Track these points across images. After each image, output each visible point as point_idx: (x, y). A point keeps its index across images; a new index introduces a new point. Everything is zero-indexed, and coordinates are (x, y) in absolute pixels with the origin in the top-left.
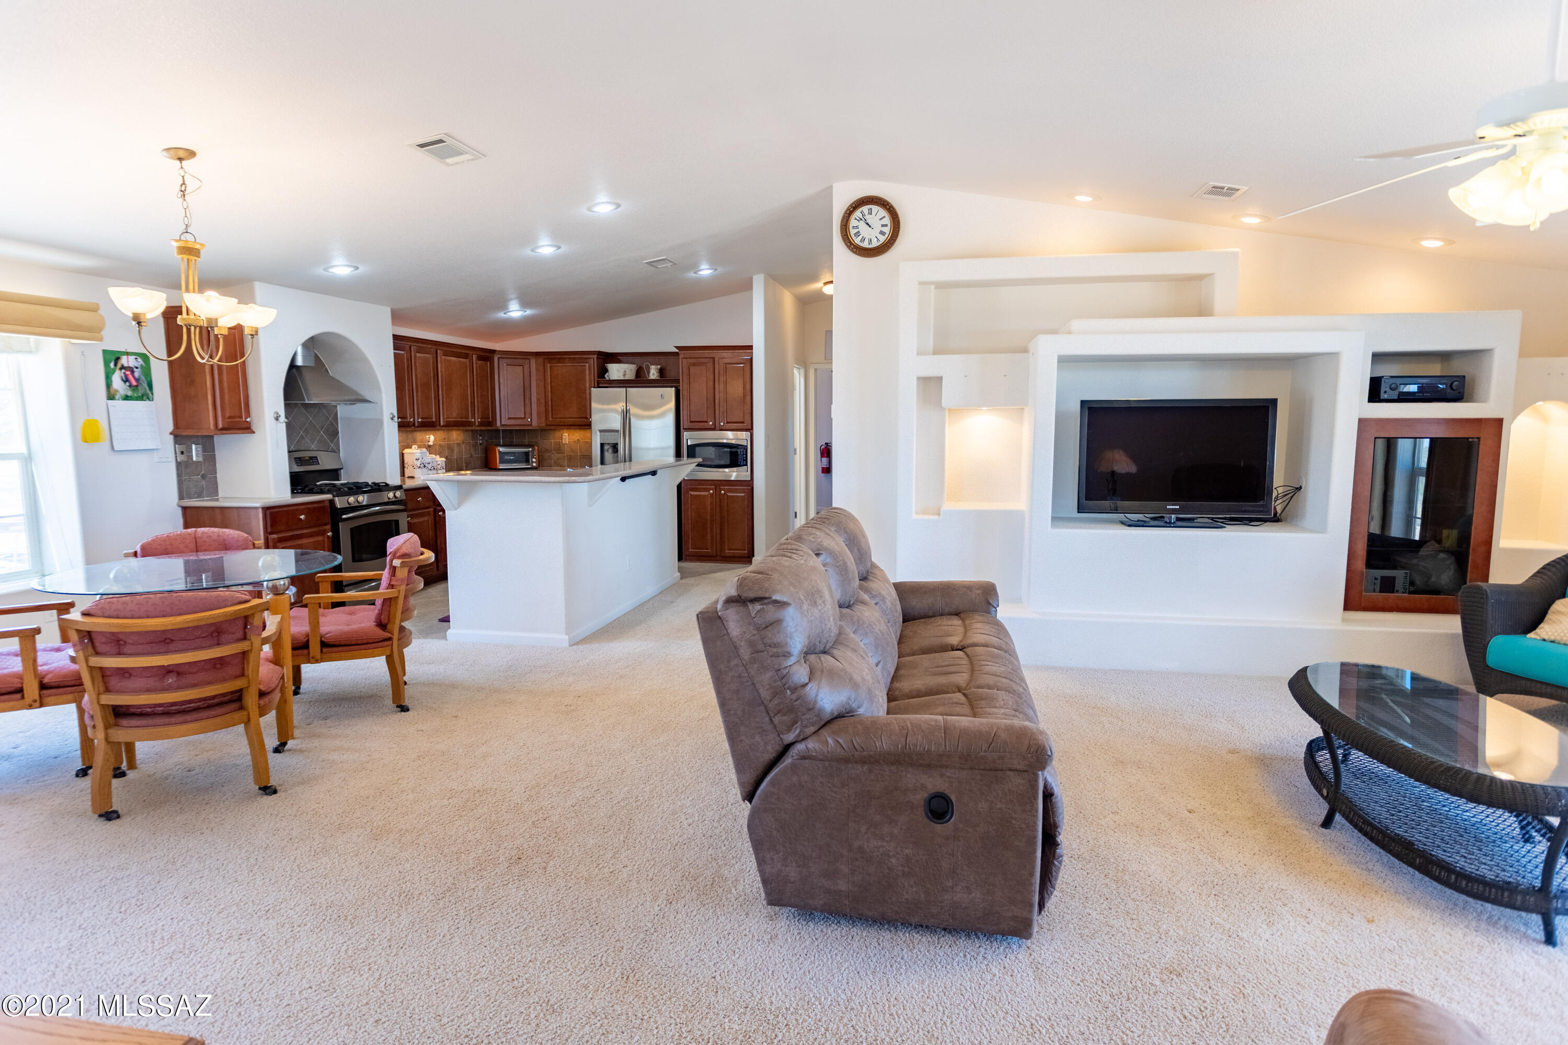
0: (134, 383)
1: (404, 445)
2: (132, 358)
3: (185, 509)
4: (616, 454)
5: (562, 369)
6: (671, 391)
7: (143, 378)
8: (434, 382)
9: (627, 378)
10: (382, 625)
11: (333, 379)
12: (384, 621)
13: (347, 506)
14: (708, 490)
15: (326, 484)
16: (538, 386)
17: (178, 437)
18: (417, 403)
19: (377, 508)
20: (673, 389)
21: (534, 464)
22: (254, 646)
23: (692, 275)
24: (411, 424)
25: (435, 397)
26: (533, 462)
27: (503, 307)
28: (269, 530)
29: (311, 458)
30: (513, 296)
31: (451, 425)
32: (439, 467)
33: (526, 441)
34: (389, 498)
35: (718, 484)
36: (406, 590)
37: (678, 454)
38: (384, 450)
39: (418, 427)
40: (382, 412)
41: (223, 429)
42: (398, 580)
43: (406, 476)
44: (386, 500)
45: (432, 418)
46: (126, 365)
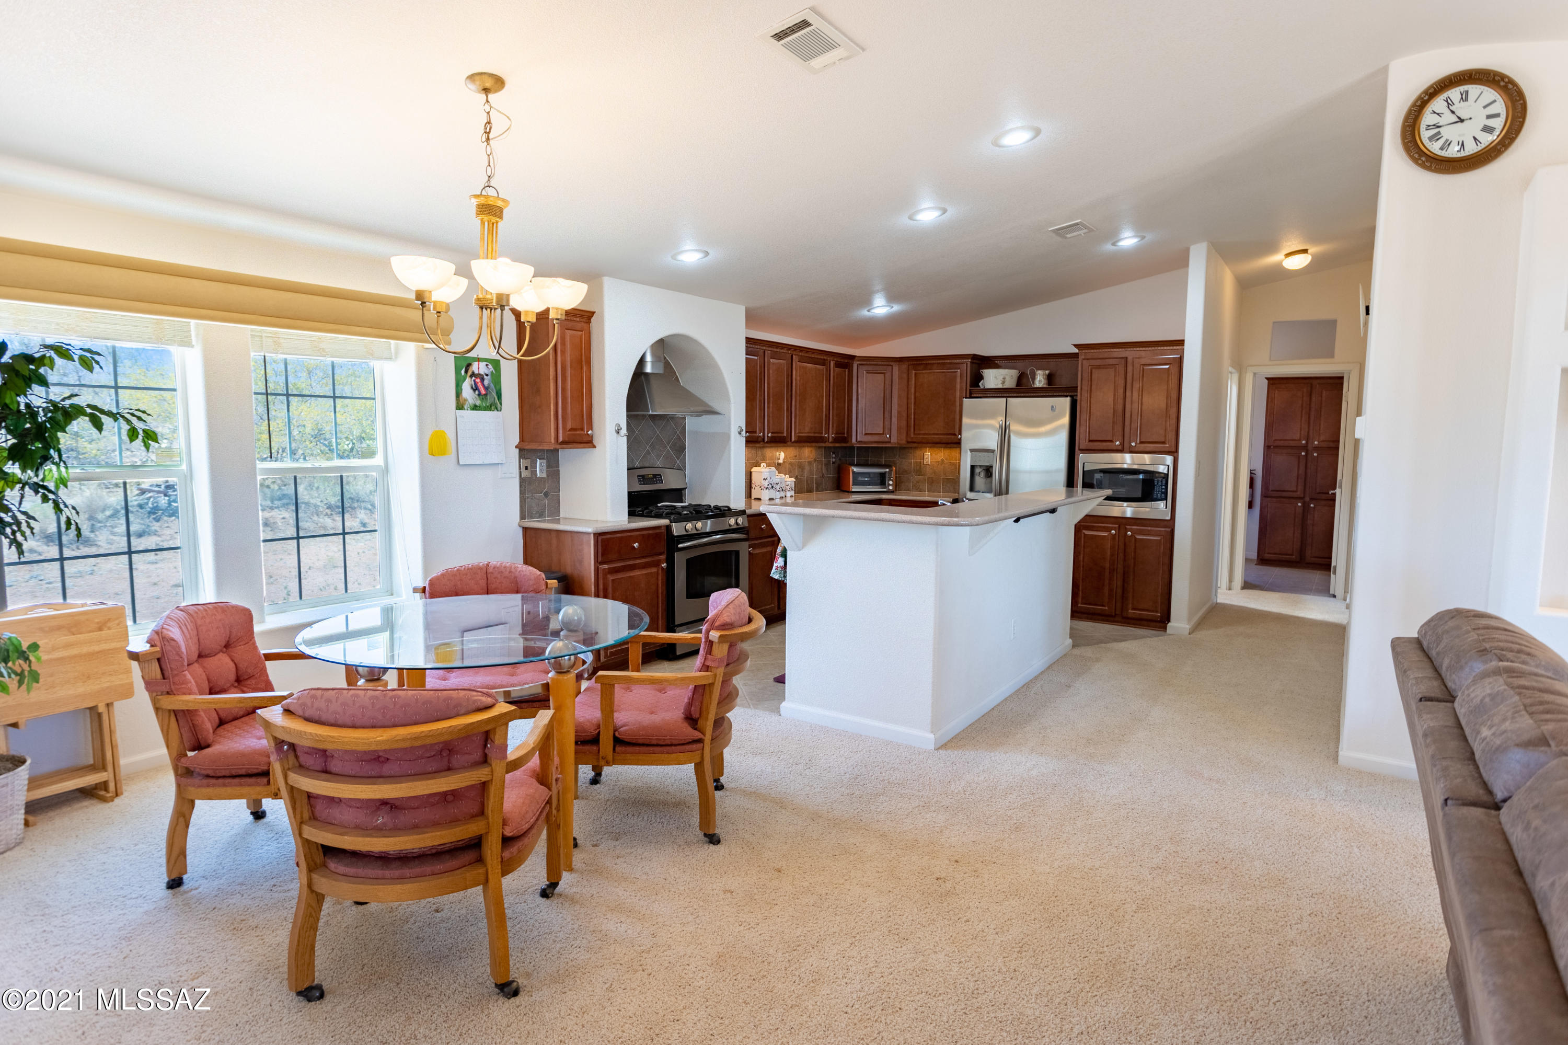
0: (483, 392)
1: (752, 464)
2: (483, 364)
3: (525, 529)
4: (989, 480)
5: (929, 377)
6: (1065, 402)
7: (492, 386)
8: (787, 392)
9: (1007, 385)
10: (692, 720)
11: (684, 389)
12: (695, 715)
13: (684, 533)
14: (1109, 530)
15: (667, 506)
16: (899, 397)
17: (523, 451)
18: (768, 415)
19: (718, 536)
20: (1068, 399)
21: (891, 488)
22: (495, 774)
23: (1108, 247)
24: (760, 439)
25: (787, 410)
26: (889, 485)
27: (867, 301)
28: (600, 559)
29: (655, 476)
30: (878, 287)
31: (802, 441)
32: (788, 488)
33: (883, 461)
34: (730, 525)
35: (1122, 522)
36: (725, 674)
37: (1070, 482)
38: (729, 470)
39: (767, 442)
40: (730, 424)
41: (563, 443)
42: (713, 661)
43: (753, 498)
44: (727, 527)
45: (783, 433)
46: (476, 372)
